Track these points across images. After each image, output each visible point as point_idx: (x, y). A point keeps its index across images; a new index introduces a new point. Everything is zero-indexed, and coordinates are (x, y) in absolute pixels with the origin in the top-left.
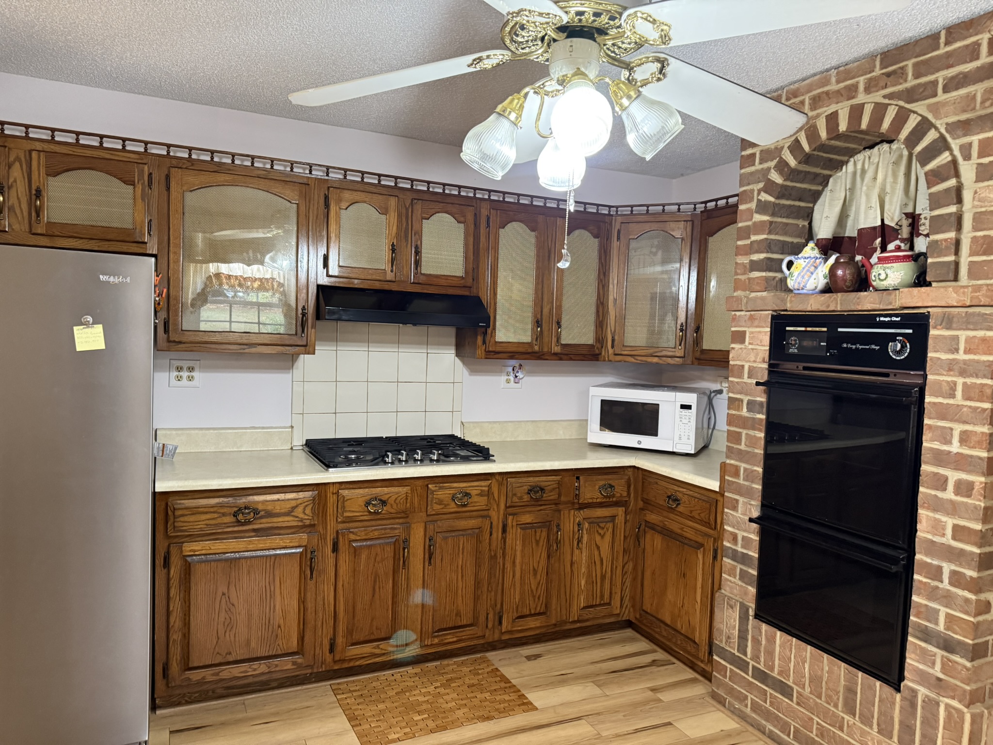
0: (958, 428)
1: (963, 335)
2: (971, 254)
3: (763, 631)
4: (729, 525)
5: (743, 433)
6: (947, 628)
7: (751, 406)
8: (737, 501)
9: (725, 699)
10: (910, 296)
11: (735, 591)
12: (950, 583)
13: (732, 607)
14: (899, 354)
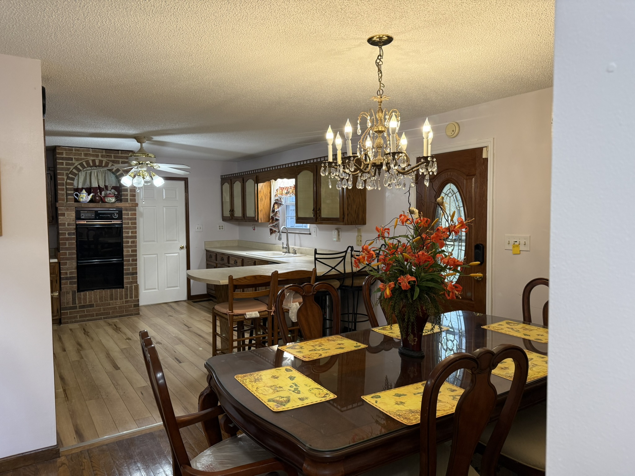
0: (130, 231)
1: (130, 212)
2: (130, 197)
3: (82, 294)
4: (63, 270)
5: (67, 242)
6: (132, 270)
7: (69, 234)
8: (66, 262)
9: (68, 322)
10: (119, 205)
11: (68, 289)
12: (132, 261)
13: (68, 293)
14: (115, 216)
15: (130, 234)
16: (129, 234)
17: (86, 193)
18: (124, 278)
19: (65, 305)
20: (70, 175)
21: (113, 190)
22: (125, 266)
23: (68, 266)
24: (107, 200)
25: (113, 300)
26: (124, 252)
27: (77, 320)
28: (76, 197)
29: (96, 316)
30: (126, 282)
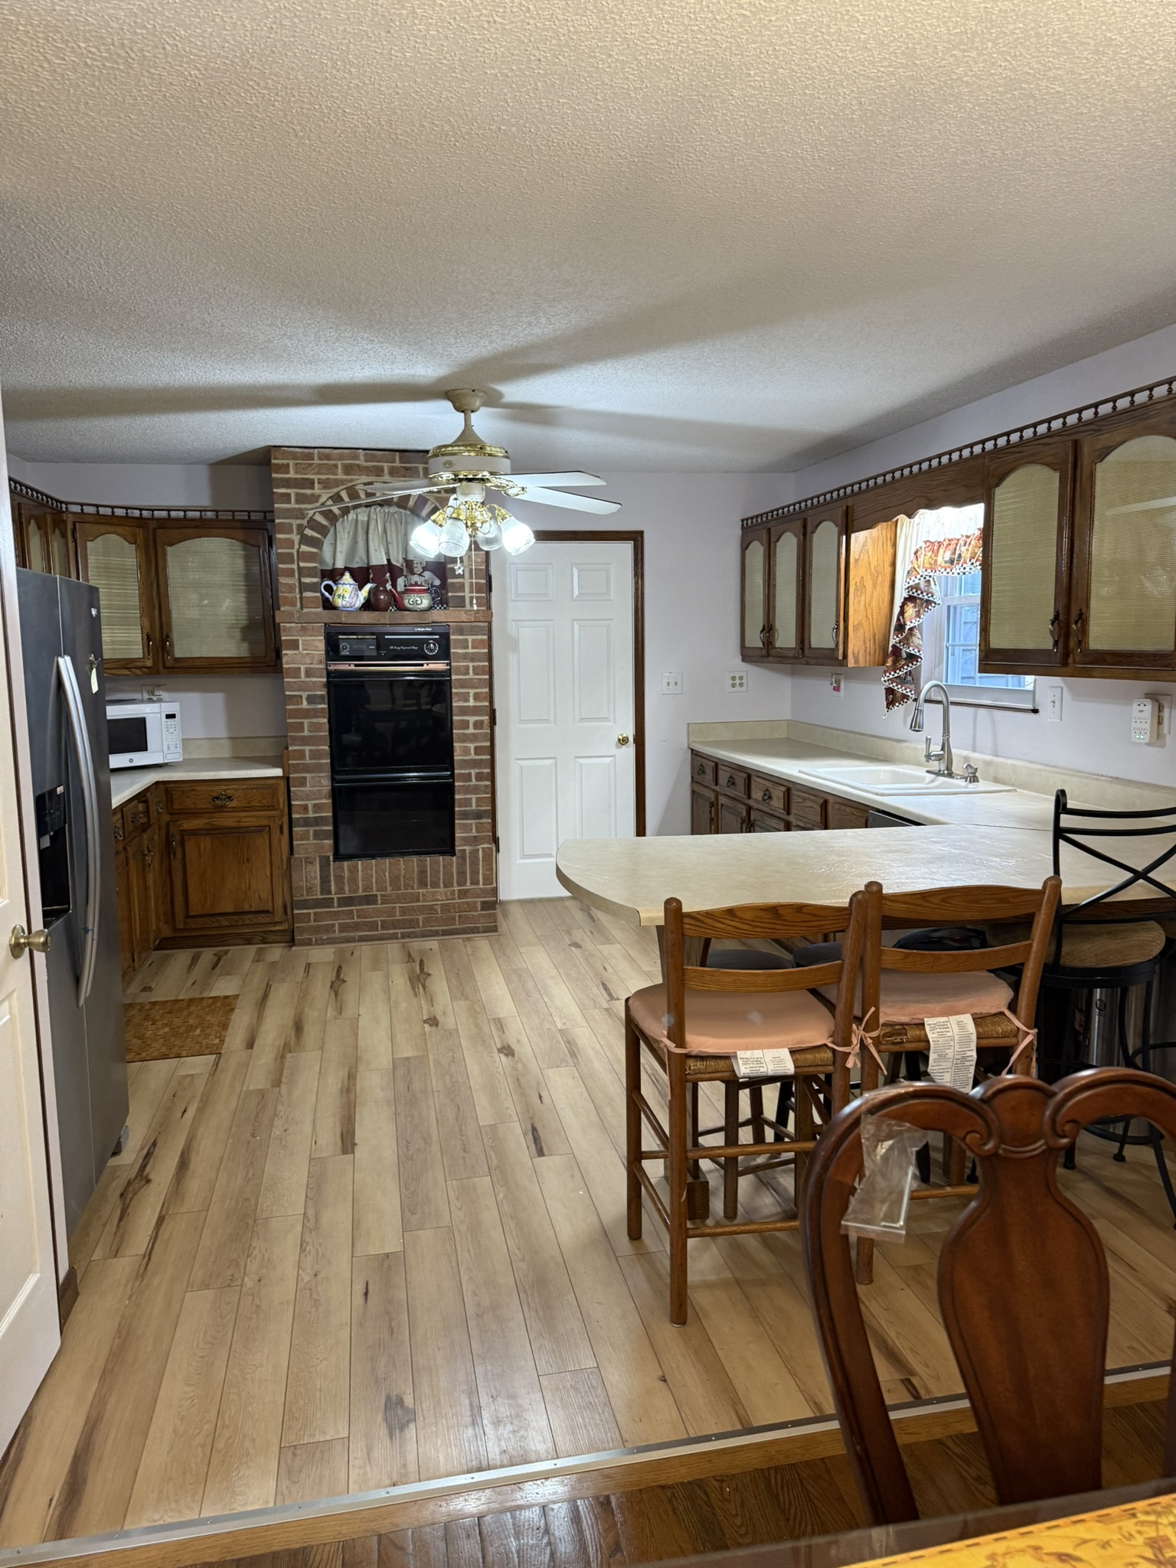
0: (472, 692)
1: (470, 638)
2: (471, 592)
3: (346, 867)
4: (297, 800)
5: (306, 722)
6: (477, 806)
7: (311, 699)
8: (305, 778)
9: (311, 940)
10: (439, 615)
11: (310, 850)
12: (476, 780)
13: (311, 863)
14: (431, 650)
15: (472, 703)
16: (468, 701)
17: (353, 582)
18: (456, 827)
19: (302, 895)
20: (309, 532)
21: (427, 574)
22: (459, 793)
23: (307, 788)
24: (409, 601)
25: (426, 886)
26: (455, 754)
27: (331, 935)
28: (327, 594)
29: (383, 928)
30: (462, 838)
